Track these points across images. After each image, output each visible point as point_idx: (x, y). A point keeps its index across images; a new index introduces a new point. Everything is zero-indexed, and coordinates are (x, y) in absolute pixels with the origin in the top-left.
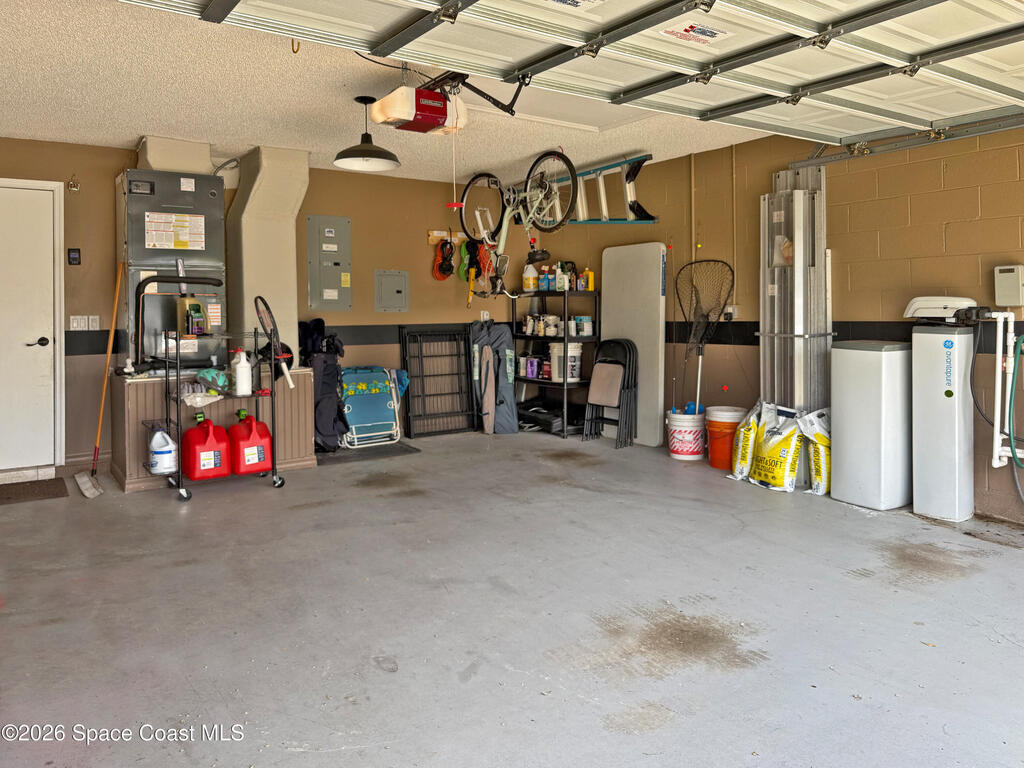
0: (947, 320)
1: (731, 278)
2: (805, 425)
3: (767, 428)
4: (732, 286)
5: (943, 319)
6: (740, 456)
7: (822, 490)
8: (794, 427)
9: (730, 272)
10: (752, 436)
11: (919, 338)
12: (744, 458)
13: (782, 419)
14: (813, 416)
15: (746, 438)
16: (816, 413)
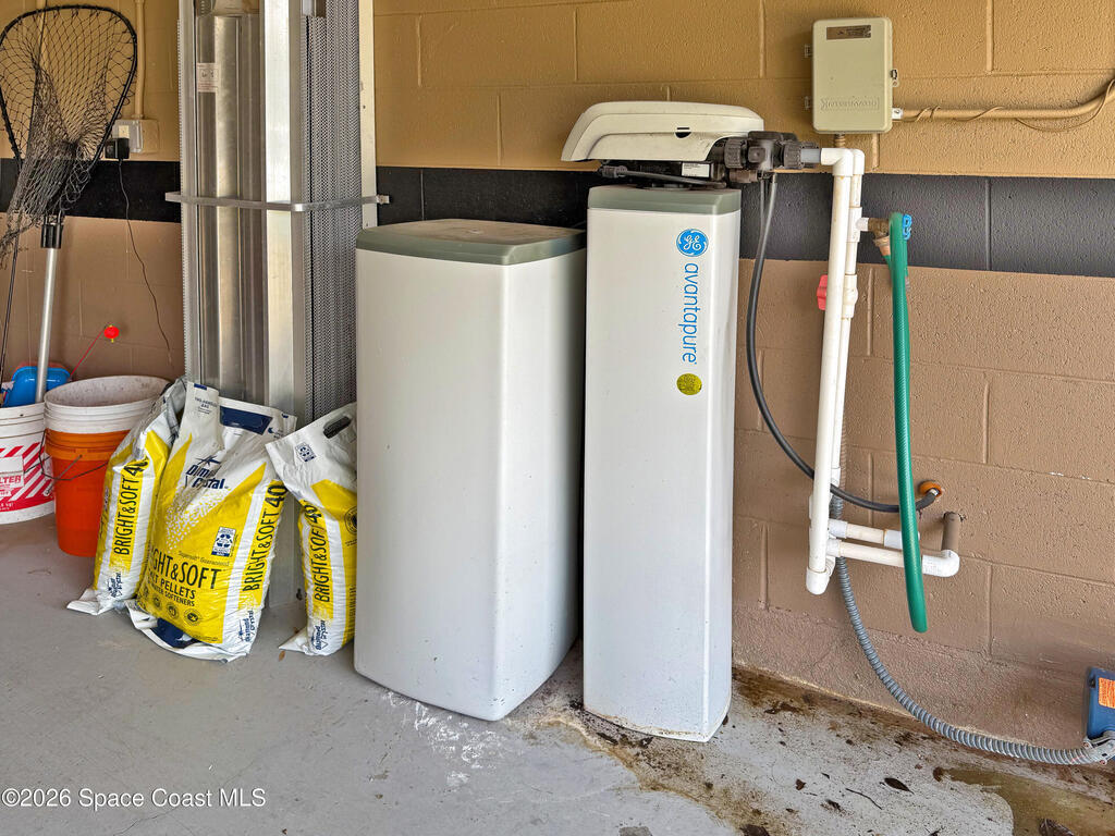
0: (686, 171)
1: (129, 50)
2: (289, 459)
3: (191, 459)
4: (133, 71)
5: (673, 167)
6: (110, 543)
7: (332, 642)
8: (259, 464)
9: (128, 36)
10: (146, 483)
11: (606, 221)
12: (122, 547)
13: (231, 434)
14: (311, 435)
15: (130, 493)
16: (321, 423)
